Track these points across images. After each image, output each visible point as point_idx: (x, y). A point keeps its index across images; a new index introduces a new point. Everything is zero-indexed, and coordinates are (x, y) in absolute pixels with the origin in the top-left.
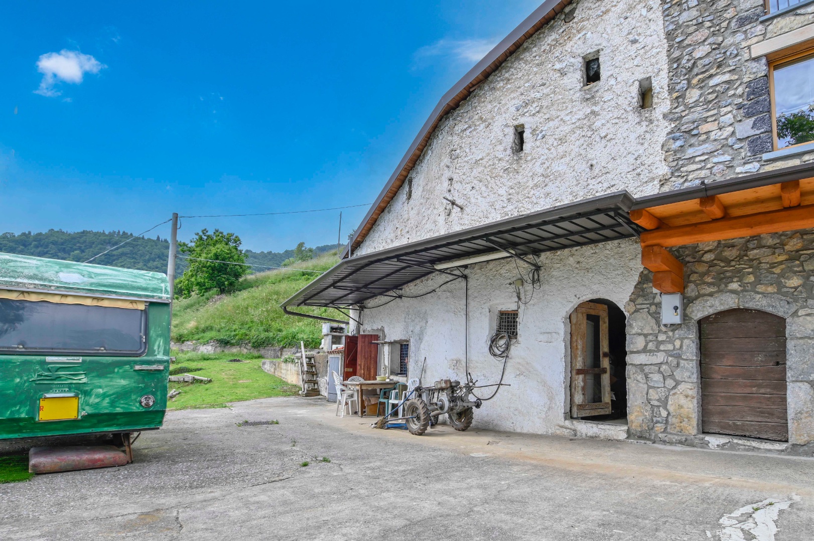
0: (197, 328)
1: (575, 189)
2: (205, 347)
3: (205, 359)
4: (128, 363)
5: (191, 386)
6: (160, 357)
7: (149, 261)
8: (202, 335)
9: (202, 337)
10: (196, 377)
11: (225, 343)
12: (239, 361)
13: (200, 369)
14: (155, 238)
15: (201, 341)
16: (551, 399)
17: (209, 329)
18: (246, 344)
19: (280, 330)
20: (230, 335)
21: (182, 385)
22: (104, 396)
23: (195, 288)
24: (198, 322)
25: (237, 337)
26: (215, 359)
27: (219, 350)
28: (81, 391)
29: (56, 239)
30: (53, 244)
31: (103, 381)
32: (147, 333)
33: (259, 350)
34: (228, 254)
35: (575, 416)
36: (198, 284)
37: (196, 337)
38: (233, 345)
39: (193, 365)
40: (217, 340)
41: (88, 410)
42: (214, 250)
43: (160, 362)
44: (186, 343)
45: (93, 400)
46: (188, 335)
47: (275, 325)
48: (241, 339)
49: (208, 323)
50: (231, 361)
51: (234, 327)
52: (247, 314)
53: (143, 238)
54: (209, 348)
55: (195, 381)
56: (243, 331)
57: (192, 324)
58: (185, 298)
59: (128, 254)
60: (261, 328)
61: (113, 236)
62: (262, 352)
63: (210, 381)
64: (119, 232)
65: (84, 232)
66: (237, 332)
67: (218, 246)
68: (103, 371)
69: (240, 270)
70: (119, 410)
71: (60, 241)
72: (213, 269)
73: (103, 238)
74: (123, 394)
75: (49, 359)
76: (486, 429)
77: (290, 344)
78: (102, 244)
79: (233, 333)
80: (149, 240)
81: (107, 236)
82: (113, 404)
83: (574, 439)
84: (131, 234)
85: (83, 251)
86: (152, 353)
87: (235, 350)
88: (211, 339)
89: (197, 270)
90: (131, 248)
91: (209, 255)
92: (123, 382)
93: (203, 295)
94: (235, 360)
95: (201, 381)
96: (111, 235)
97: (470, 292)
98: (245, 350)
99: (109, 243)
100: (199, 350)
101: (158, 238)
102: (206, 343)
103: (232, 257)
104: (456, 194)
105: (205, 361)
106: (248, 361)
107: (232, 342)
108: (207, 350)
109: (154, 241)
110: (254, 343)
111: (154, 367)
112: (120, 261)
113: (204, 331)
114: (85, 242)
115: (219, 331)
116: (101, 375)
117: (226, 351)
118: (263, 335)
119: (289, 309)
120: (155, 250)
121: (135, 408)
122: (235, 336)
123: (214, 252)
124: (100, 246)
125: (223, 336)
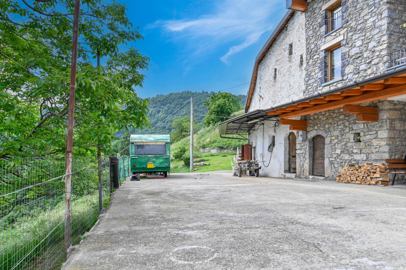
0: (210, 142)
1: (287, 93)
2: (213, 150)
4: (162, 156)
5: (203, 167)
6: (168, 155)
7: (199, 104)
9: (212, 146)
10: (205, 163)
11: (221, 148)
12: (226, 156)
13: (208, 160)
14: (201, 92)
16: (281, 166)
17: (215, 141)
18: (230, 148)
20: (223, 144)
21: (200, 166)
22: (158, 163)
23: (211, 122)
24: (211, 139)
25: (226, 145)
26: (216, 155)
27: (219, 151)
28: (154, 162)
29: (159, 99)
30: (159, 102)
31: (158, 160)
32: (165, 150)
34: (223, 104)
36: (212, 120)
37: (210, 146)
38: (224, 149)
39: (206, 158)
40: (218, 147)
41: (155, 166)
42: (217, 102)
43: (168, 156)
44: (206, 148)
45: (156, 164)
46: (207, 145)
48: (228, 146)
49: (215, 139)
51: (225, 141)
53: (196, 93)
54: (215, 150)
55: (205, 165)
56: (229, 142)
57: (208, 140)
61: (183, 94)
63: (209, 165)
64: (185, 91)
65: (170, 94)
67: (220, 100)
68: (157, 158)
69: (230, 111)
70: (161, 166)
71: (161, 100)
72: (218, 112)
73: (178, 96)
74: (161, 163)
75: (148, 156)
76: (266, 176)
78: (179, 99)
79: (224, 143)
80: (199, 93)
81: (180, 94)
82: (160, 165)
83: (285, 178)
84: (191, 92)
85: (171, 104)
86: (167, 154)
87: (225, 151)
88: (216, 146)
89: (211, 114)
91: (216, 106)
92: (161, 160)
93: (214, 125)
94: (224, 156)
96: (182, 93)
97: (264, 130)
98: (230, 151)
99: (181, 98)
100: (210, 151)
101: (203, 91)
102: (214, 148)
103: (226, 105)
104: (261, 93)
106: (230, 156)
107: (224, 147)
108: (214, 151)
109: (201, 94)
110: (233, 147)
111: (167, 157)
112: (187, 106)
113: (213, 143)
114: (171, 99)
115: (219, 143)
116: (157, 159)
117: (222, 152)
121: (164, 166)
122: (226, 144)
123: (217, 104)
124: (178, 100)
125: (220, 145)
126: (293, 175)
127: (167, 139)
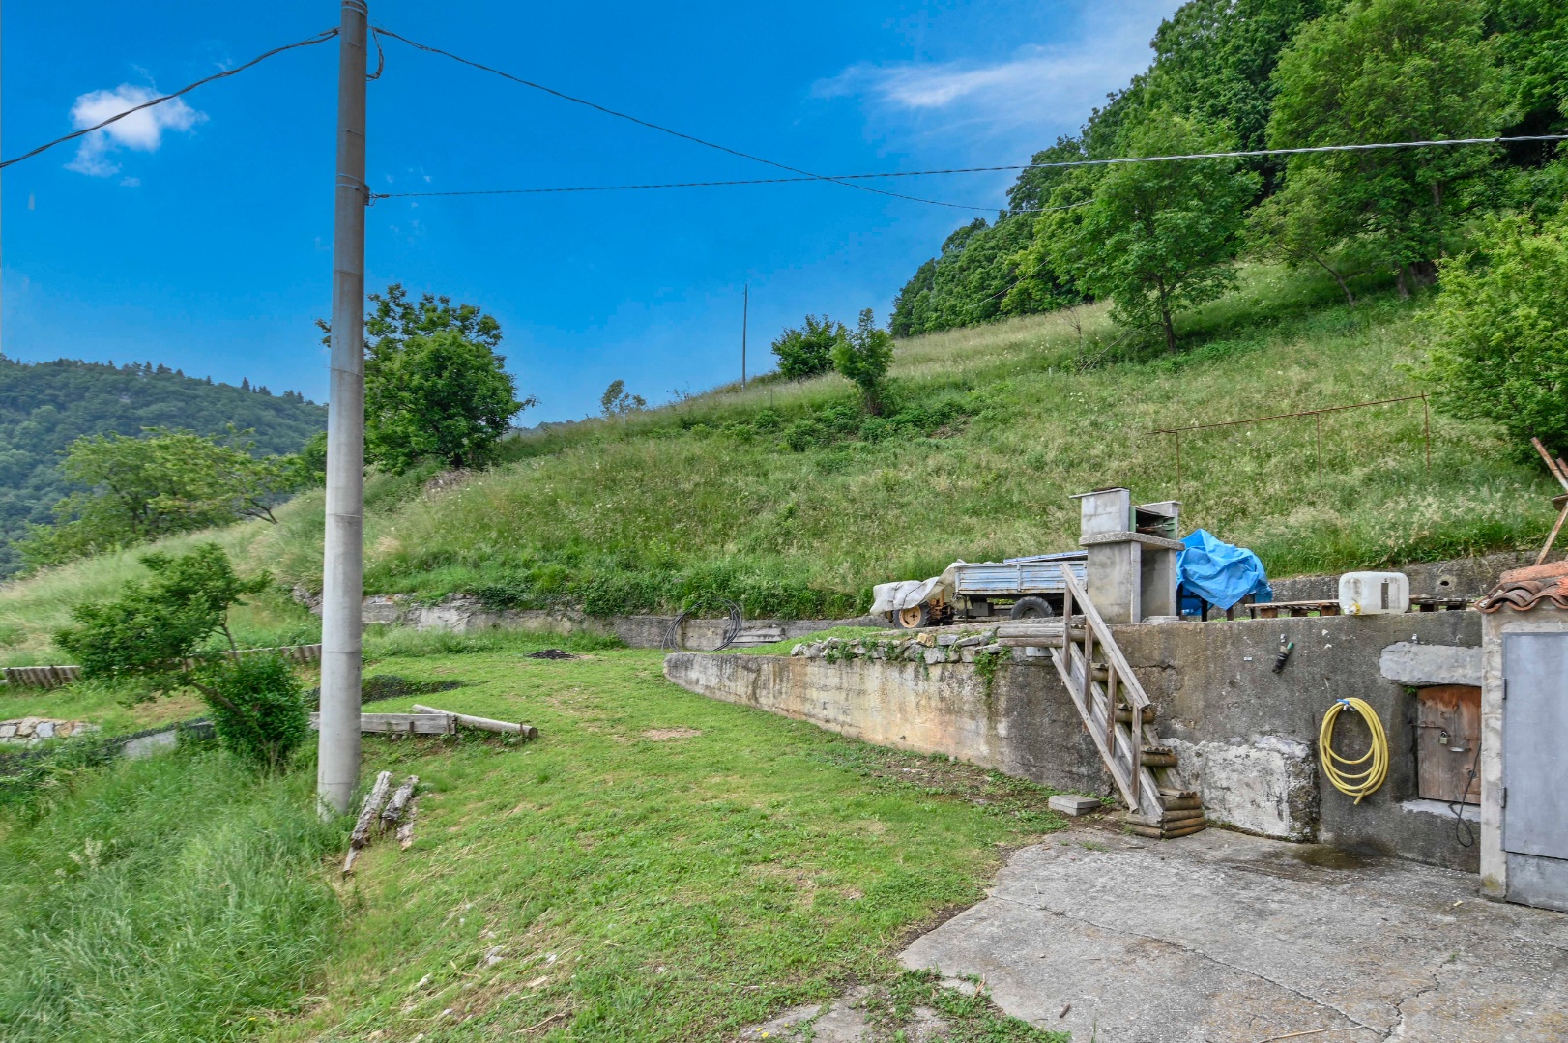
0: (403, 558)
2: (436, 612)
3: (450, 650)
8: (423, 576)
9: (425, 585)
10: (466, 718)
11: (500, 601)
12: (563, 655)
14: (238, 384)
15: (422, 594)
17: (442, 559)
18: (568, 605)
19: (667, 565)
20: (513, 579)
21: (408, 748)
24: (403, 539)
25: (538, 585)
26: (482, 649)
27: (482, 621)
33: (612, 624)
37: (405, 583)
38: (526, 607)
40: (476, 593)
44: (370, 599)
46: (377, 579)
47: (658, 547)
48: (551, 591)
49: (434, 546)
50: (538, 655)
51: (524, 555)
52: (559, 519)
53: (208, 382)
54: (452, 616)
56: (555, 567)
59: (174, 416)
60: (610, 560)
61: (134, 373)
62: (621, 628)
63: (532, 736)
64: (149, 366)
65: (61, 363)
66: (534, 570)
72: (430, 396)
73: (108, 378)
77: (710, 606)
78: (110, 392)
79: (522, 573)
80: (223, 386)
81: (117, 373)
84: (179, 373)
85: (61, 407)
87: (534, 623)
88: (456, 588)
89: (385, 398)
90: (182, 404)
91: (417, 358)
93: (401, 473)
94: (551, 655)
95: (492, 735)
96: (130, 372)
98: (567, 624)
99: (126, 389)
100: (417, 621)
101: (246, 383)
102: (440, 601)
105: (451, 656)
106: (588, 657)
107: (525, 597)
108: (446, 620)
109: (235, 390)
110: (594, 602)
113: (425, 565)
114: (66, 384)
115: (476, 566)
117: (511, 626)
118: (622, 579)
120: (240, 411)
122: (531, 580)
124: (103, 396)
125: (489, 580)
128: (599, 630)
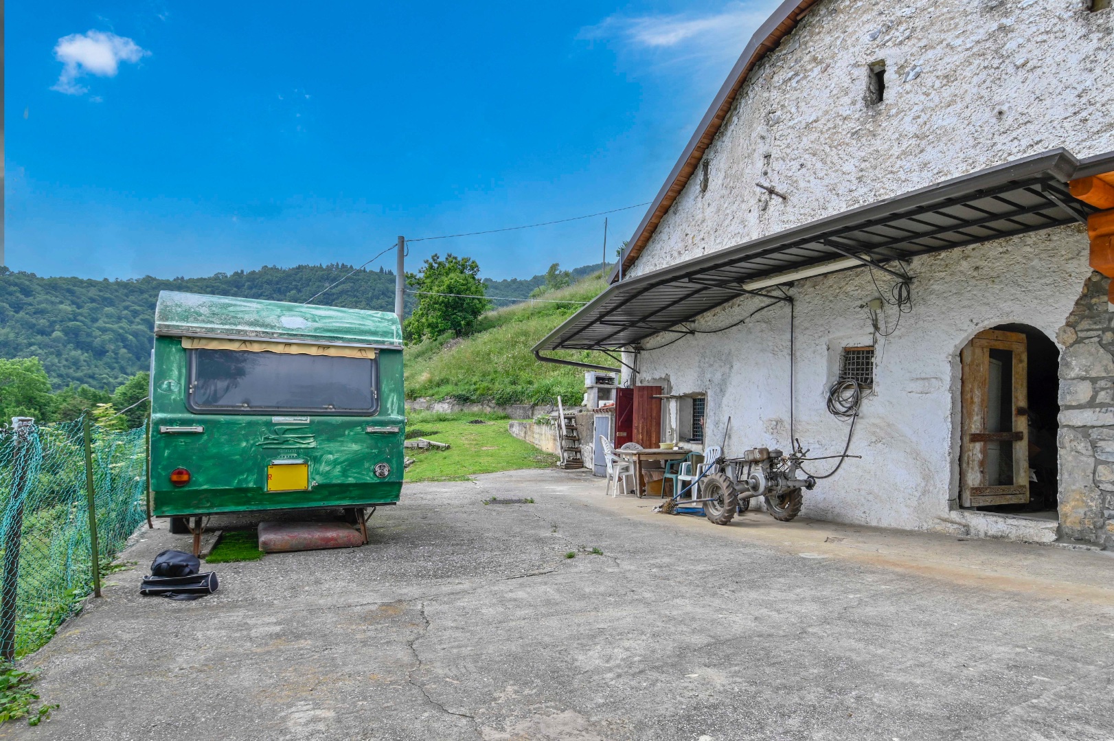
0: (430, 381)
2: (440, 404)
3: (441, 420)
4: (359, 424)
5: (427, 454)
6: (395, 416)
7: (372, 299)
8: (437, 389)
9: (437, 393)
10: (433, 442)
11: (463, 400)
12: (481, 422)
13: (436, 433)
14: (378, 270)
15: (436, 397)
16: (927, 478)
17: (444, 382)
18: (489, 401)
19: (530, 383)
20: (469, 390)
21: (416, 452)
22: (335, 463)
23: (426, 330)
24: (431, 373)
25: (478, 392)
26: (453, 420)
27: (457, 408)
28: (310, 457)
29: (270, 277)
30: (268, 284)
31: (333, 446)
32: (378, 388)
33: (505, 409)
34: (463, 285)
35: (967, 504)
36: (430, 325)
37: (430, 392)
38: (473, 402)
39: (427, 427)
40: (454, 396)
41: (319, 480)
42: (446, 281)
43: (394, 423)
44: (418, 400)
45: (323, 468)
46: (421, 391)
47: (524, 375)
48: (483, 395)
49: (443, 375)
50: (472, 422)
51: (474, 379)
52: (490, 361)
53: (364, 271)
54: (446, 406)
55: (431, 447)
56: (485, 384)
57: (424, 377)
58: (415, 344)
59: (348, 291)
60: (507, 380)
61: (331, 270)
62: (509, 410)
63: (448, 448)
64: (337, 264)
65: (299, 267)
66: (477, 386)
67: (452, 275)
68: (331, 433)
69: (479, 306)
70: (351, 480)
71: (275, 279)
72: (447, 305)
73: (320, 273)
74: (354, 462)
75: (275, 419)
76: (822, 520)
77: (543, 400)
78: (320, 281)
79: (473, 387)
80: (371, 272)
81: (324, 270)
82: (344, 473)
83: (965, 538)
84: (351, 267)
85: (299, 291)
86: (384, 412)
87: (476, 409)
88: (447, 394)
89: (429, 308)
90: (352, 284)
91: (442, 288)
92: (355, 447)
93: (436, 340)
94: (476, 422)
95: (438, 448)
96: (329, 268)
97: (796, 322)
98: (488, 409)
99: (328, 279)
100: (433, 408)
101: (382, 269)
102: (442, 400)
103: (468, 289)
104: (775, 177)
105: (441, 423)
106: (492, 423)
107: (473, 398)
108: (443, 408)
109: (376, 274)
110: (498, 399)
111: (388, 429)
112: (340, 300)
113: (438, 385)
114: (301, 279)
115: (456, 384)
116: (329, 440)
117: (466, 410)
118: (510, 389)
119: (542, 353)
120: (379, 285)
121: (369, 479)
122: (476, 390)
123: (447, 283)
124: (317, 284)
125: (461, 390)
126: (1040, 529)
127: (385, 334)
128: (501, 412)
